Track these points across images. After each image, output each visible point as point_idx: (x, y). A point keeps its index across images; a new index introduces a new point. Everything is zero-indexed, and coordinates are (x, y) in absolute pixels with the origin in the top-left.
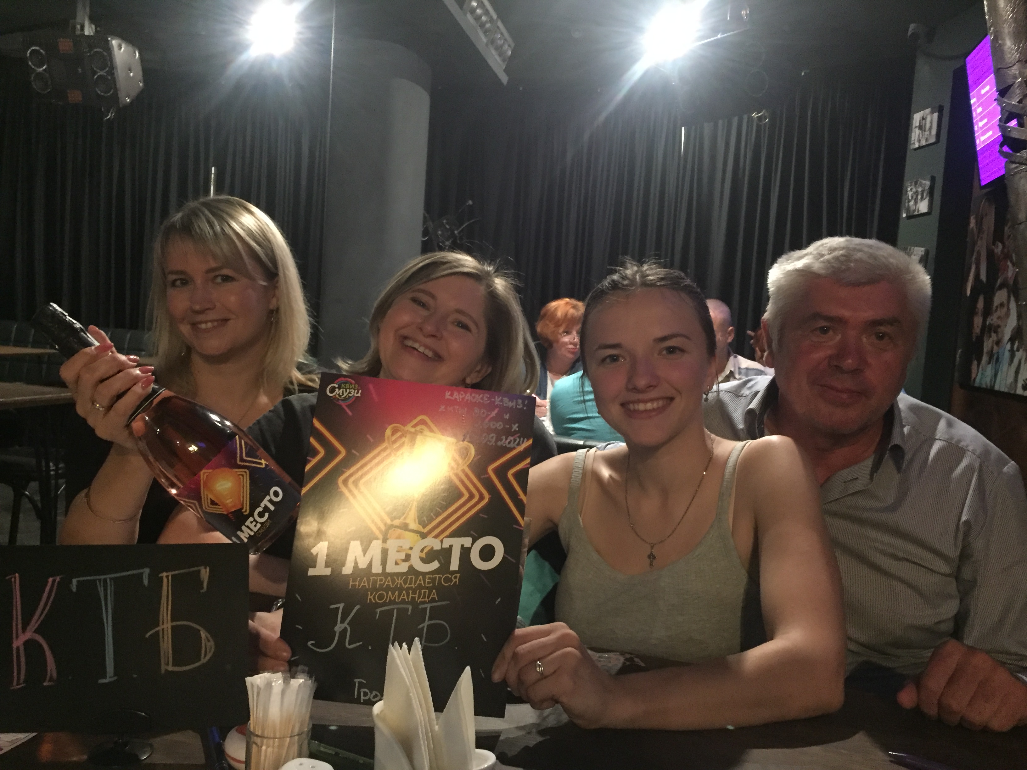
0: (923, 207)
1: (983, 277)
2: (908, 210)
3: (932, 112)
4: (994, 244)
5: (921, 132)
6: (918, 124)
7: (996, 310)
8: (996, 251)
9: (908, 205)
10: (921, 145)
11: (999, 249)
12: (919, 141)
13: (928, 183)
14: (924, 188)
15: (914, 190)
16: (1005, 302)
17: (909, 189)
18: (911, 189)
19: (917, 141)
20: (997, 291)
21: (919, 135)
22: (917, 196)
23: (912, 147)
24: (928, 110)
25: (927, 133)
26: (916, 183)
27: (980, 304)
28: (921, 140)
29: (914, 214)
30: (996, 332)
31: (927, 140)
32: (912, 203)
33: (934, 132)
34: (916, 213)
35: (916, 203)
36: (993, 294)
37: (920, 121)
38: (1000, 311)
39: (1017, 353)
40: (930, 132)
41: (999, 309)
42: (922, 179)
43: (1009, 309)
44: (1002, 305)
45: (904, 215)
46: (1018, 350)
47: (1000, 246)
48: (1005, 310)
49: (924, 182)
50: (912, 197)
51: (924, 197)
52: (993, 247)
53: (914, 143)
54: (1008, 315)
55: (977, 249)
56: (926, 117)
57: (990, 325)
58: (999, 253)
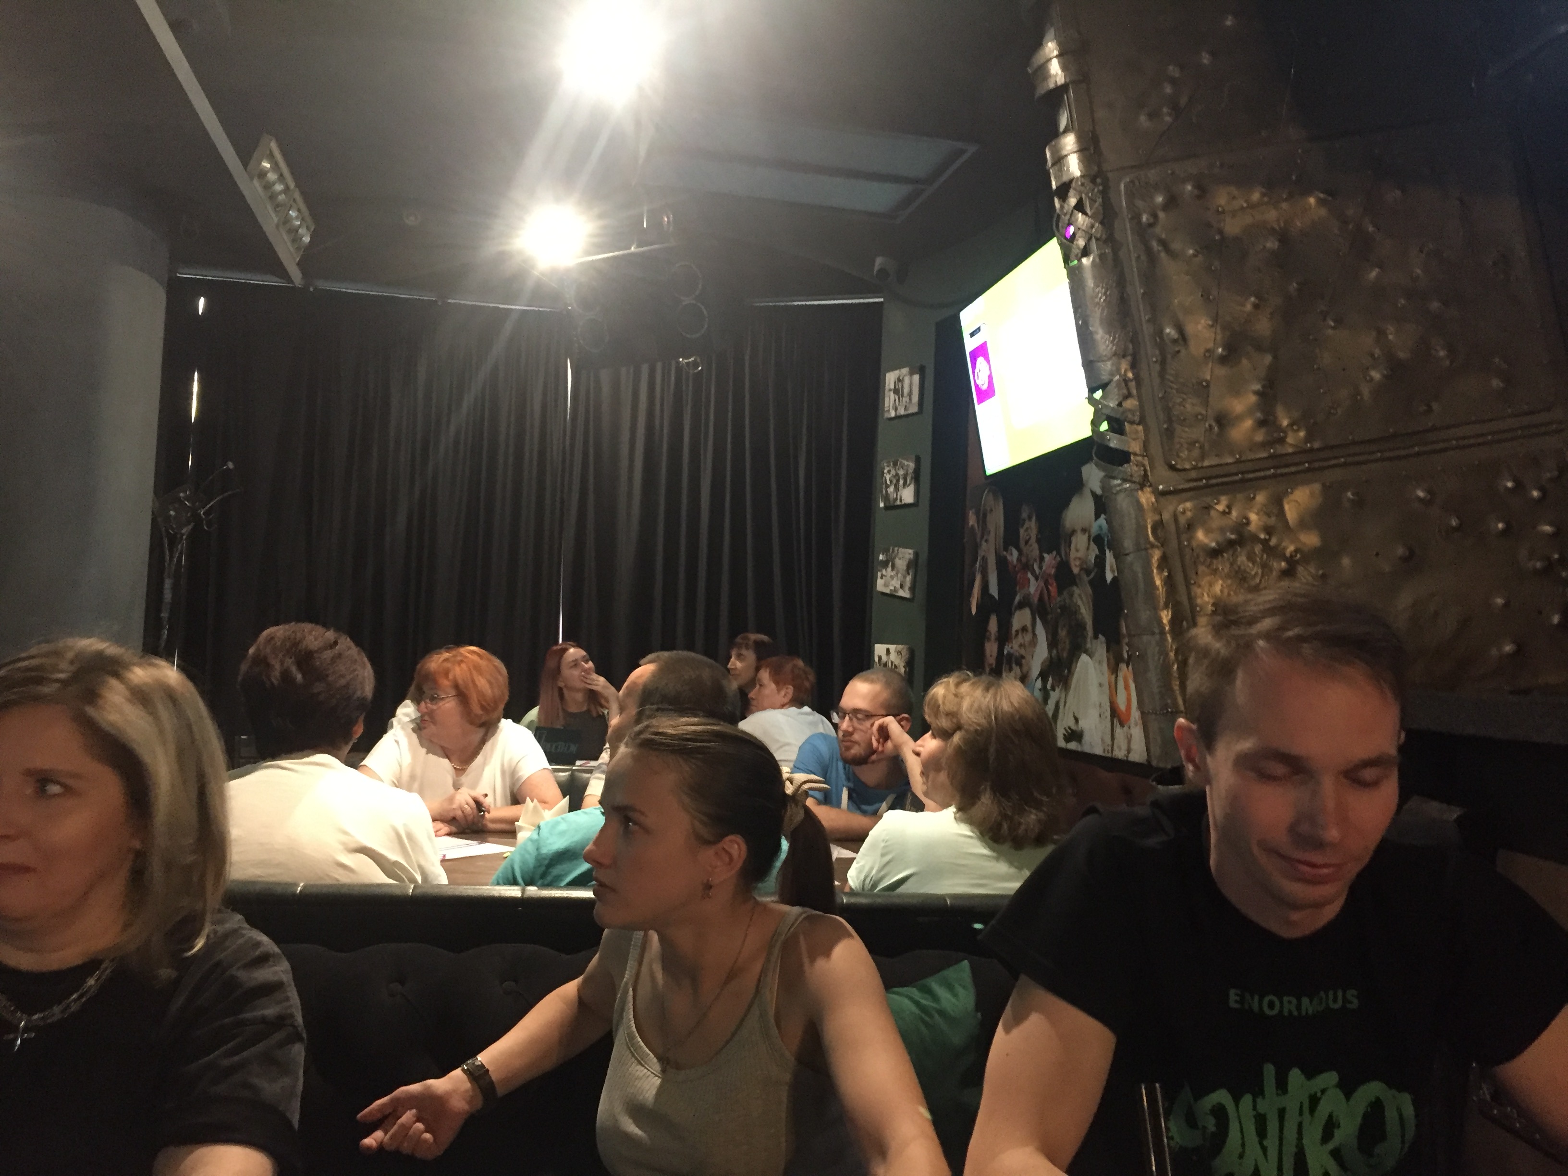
0: (907, 495)
1: (994, 591)
2: (886, 498)
3: (911, 374)
4: (1006, 549)
5: (897, 397)
6: (892, 387)
7: (1017, 635)
8: (1009, 558)
9: (887, 491)
10: (898, 414)
11: (1013, 556)
12: (896, 409)
13: (912, 465)
14: (907, 471)
15: (893, 472)
16: (1029, 625)
17: (886, 471)
18: (889, 472)
19: (893, 408)
20: (1015, 611)
21: (895, 400)
22: (898, 481)
23: (886, 415)
24: (905, 371)
25: (906, 399)
26: (895, 464)
27: (993, 625)
28: (899, 409)
29: (895, 504)
30: (1019, 664)
31: (906, 409)
32: (891, 489)
33: (915, 398)
34: (898, 503)
35: (897, 489)
36: (1011, 614)
37: (895, 383)
38: (1023, 637)
39: (1052, 693)
40: (910, 399)
41: (1020, 634)
42: (904, 459)
43: (1034, 635)
44: (1024, 629)
45: (882, 505)
46: (1053, 689)
47: (1015, 553)
48: (1028, 637)
49: (906, 463)
50: (891, 482)
51: (908, 483)
52: (1005, 553)
53: (889, 411)
54: (1034, 642)
55: (981, 553)
56: (903, 378)
57: (1010, 655)
58: (1015, 562)
